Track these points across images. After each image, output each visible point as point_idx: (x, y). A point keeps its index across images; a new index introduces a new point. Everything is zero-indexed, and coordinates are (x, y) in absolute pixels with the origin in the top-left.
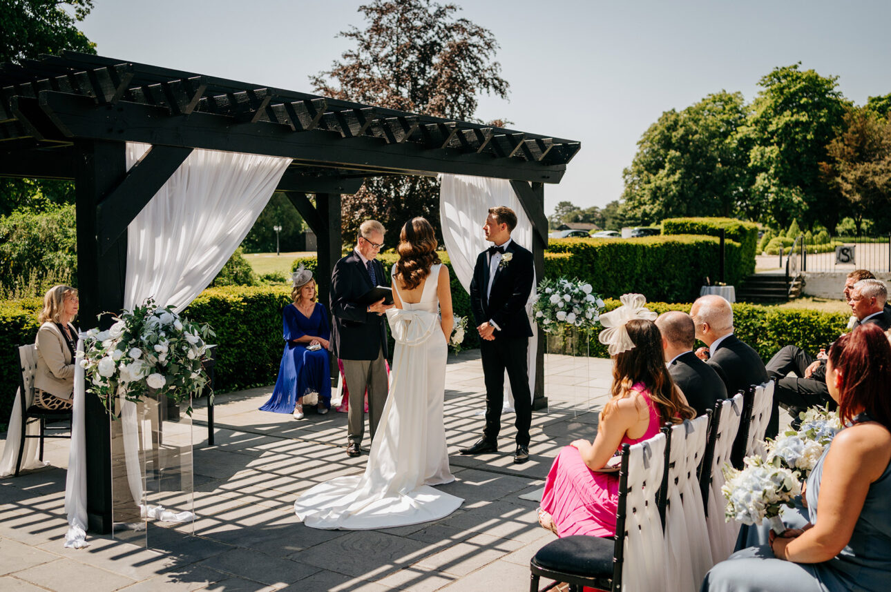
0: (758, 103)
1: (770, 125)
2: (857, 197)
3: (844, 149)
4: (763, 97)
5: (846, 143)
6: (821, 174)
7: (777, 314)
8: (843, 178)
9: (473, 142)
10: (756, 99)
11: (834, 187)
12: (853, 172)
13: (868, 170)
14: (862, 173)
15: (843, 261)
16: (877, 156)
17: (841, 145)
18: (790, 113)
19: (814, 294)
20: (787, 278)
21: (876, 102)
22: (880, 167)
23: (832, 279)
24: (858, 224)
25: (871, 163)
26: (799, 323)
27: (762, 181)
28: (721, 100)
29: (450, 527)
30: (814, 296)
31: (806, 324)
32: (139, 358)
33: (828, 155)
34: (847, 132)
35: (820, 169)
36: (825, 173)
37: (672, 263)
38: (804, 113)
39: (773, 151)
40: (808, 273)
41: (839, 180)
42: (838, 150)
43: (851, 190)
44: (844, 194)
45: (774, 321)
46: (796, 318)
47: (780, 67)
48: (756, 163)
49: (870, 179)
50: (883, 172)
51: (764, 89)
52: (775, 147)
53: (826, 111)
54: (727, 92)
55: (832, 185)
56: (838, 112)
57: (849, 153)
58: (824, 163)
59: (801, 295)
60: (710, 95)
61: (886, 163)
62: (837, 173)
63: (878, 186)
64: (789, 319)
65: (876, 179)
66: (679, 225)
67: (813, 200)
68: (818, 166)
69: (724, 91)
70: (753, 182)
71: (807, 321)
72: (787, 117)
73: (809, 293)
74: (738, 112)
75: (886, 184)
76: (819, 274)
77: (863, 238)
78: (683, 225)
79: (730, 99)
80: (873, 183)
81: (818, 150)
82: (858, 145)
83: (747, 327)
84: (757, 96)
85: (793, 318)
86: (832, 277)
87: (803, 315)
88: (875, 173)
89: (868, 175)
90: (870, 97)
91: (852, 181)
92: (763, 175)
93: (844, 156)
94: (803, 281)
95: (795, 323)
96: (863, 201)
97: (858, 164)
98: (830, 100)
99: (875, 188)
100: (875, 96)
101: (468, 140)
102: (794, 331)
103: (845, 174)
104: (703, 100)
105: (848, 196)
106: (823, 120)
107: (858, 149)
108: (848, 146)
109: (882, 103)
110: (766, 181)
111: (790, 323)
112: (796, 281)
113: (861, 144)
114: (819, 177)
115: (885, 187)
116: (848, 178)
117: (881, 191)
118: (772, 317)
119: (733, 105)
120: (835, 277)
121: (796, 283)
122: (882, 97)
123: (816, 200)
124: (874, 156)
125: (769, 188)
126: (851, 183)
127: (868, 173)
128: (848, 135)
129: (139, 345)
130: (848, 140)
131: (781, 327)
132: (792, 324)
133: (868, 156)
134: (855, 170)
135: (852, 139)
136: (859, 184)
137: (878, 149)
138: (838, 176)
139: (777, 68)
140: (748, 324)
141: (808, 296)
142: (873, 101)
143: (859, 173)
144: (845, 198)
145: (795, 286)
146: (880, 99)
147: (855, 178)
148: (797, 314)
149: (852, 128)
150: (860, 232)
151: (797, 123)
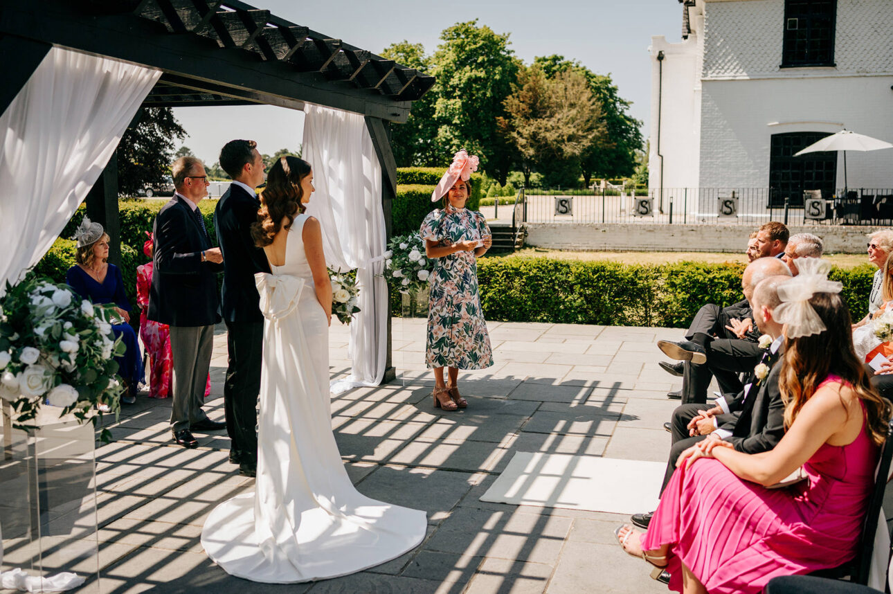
0: (439, 57)
1: (452, 79)
2: (531, 152)
3: (519, 105)
4: (442, 50)
5: (522, 99)
6: (499, 128)
7: (582, 268)
8: (519, 133)
9: (344, 67)
10: (436, 53)
11: (511, 141)
12: (527, 128)
13: (541, 126)
14: (535, 129)
15: (562, 212)
16: (548, 114)
17: (516, 101)
18: (470, 68)
19: (535, 245)
20: (514, 229)
21: (541, 62)
22: (551, 123)
23: (552, 230)
24: (527, 177)
25: (544, 119)
26: (604, 276)
27: (444, 133)
28: (404, 52)
29: (440, 553)
30: (535, 247)
31: (612, 277)
32: (36, 363)
33: (505, 110)
34: (522, 90)
35: (498, 124)
36: (502, 128)
37: (413, 214)
38: (482, 69)
39: (457, 103)
40: (530, 224)
41: (515, 134)
42: (514, 106)
43: (525, 145)
44: (520, 148)
45: (580, 274)
46: (602, 271)
47: (461, 22)
48: (440, 115)
49: (543, 135)
50: (553, 129)
51: (444, 43)
52: (457, 100)
53: (501, 68)
54: (409, 43)
55: (508, 140)
56: (511, 71)
57: (523, 110)
58: (501, 118)
59: (525, 246)
60: (393, 45)
61: (556, 120)
62: (513, 128)
63: (549, 142)
64: (595, 272)
65: (548, 135)
66: (407, 175)
67: (490, 154)
68: (496, 121)
69: (406, 42)
70: (435, 134)
71: (613, 275)
72: (468, 73)
73: (531, 244)
74: (420, 64)
75: (555, 140)
76: (539, 224)
77: (535, 191)
78: (411, 175)
79: (412, 51)
80: (545, 138)
81: (495, 106)
82: (532, 102)
83: (552, 281)
84: (437, 50)
85: (598, 271)
86: (552, 228)
87: (609, 268)
88: (547, 130)
89: (541, 131)
90: (536, 57)
91: (526, 136)
92: (445, 127)
93: (519, 111)
94: (526, 232)
95: (600, 276)
96: (536, 156)
97: (531, 120)
98: (503, 57)
99: (546, 144)
100: (541, 56)
101: (337, 64)
102: (600, 285)
103: (520, 130)
104: (386, 50)
105: (523, 150)
106: (497, 77)
107: (532, 106)
108: (523, 102)
109: (547, 63)
110: (448, 134)
111: (596, 276)
112: (520, 232)
113: (534, 101)
114: (496, 131)
115: (555, 143)
116: (522, 133)
117: (552, 146)
118: (578, 271)
119: (415, 57)
120: (555, 228)
121: (520, 234)
122: (547, 57)
123: (493, 153)
124: (545, 113)
125: (451, 140)
126: (526, 138)
127: (540, 128)
128: (524, 92)
129: (33, 342)
130: (523, 98)
131: (587, 281)
132: (597, 278)
133: (539, 113)
134: (529, 125)
135: (526, 96)
136: (532, 138)
137: (548, 107)
138: (514, 131)
139: (458, 24)
140: (554, 278)
141: (531, 247)
142: (539, 61)
143: (533, 129)
144: (521, 152)
145: (519, 237)
146: (545, 60)
147: (529, 134)
148: (602, 266)
149: (526, 87)
150: (528, 185)
151: (477, 80)
